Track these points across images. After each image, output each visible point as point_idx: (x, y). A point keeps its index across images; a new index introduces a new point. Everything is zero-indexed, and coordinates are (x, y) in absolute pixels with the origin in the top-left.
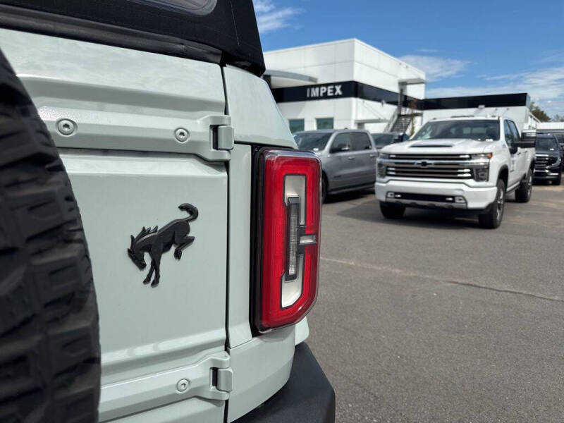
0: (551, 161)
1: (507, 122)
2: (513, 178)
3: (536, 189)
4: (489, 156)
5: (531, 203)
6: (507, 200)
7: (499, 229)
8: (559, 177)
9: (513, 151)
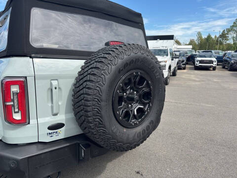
0: (183, 61)
1: (170, 49)
2: (172, 68)
3: (178, 71)
4: (166, 62)
5: (177, 76)
6: (171, 76)
7: (169, 85)
8: (185, 67)
9: (172, 60)
